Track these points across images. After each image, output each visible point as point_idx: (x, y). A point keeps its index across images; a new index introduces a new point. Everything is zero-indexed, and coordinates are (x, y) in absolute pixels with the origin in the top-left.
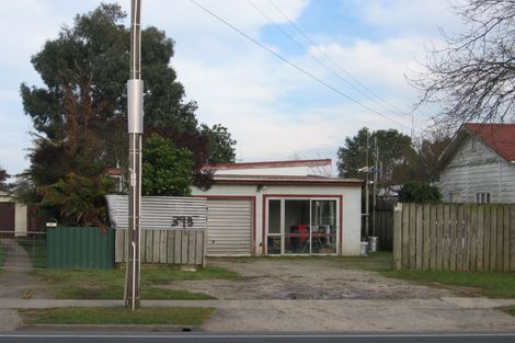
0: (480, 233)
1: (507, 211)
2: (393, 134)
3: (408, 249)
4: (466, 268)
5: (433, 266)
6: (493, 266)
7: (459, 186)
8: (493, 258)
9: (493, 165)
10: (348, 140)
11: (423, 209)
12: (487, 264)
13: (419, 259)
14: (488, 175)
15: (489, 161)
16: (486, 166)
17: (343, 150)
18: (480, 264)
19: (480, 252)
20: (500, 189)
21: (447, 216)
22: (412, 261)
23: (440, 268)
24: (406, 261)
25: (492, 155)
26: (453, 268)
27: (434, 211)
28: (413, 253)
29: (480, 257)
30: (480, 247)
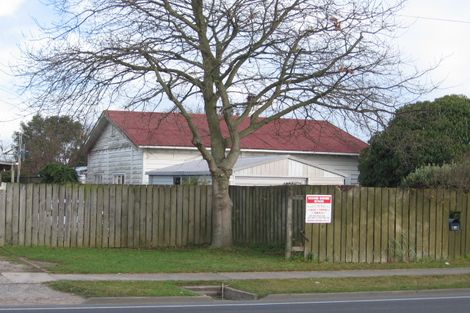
0: (81, 211)
1: (106, 191)
2: (65, 120)
3: (12, 226)
4: (67, 244)
5: (35, 242)
6: (93, 243)
7: (103, 169)
8: (93, 235)
9: (128, 150)
10: (23, 125)
11: (26, 189)
12: (87, 240)
13: (22, 236)
14: (123, 159)
15: (125, 146)
16: (123, 150)
17: (17, 134)
18: (80, 240)
19: (81, 230)
20: (131, 171)
21: (49, 195)
22: (15, 238)
23: (42, 244)
24: (9, 238)
25: (124, 141)
26: (54, 244)
27: (36, 190)
28: (15, 230)
29: (81, 234)
30: (81, 225)
